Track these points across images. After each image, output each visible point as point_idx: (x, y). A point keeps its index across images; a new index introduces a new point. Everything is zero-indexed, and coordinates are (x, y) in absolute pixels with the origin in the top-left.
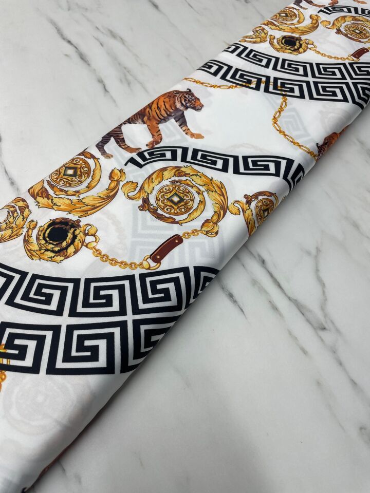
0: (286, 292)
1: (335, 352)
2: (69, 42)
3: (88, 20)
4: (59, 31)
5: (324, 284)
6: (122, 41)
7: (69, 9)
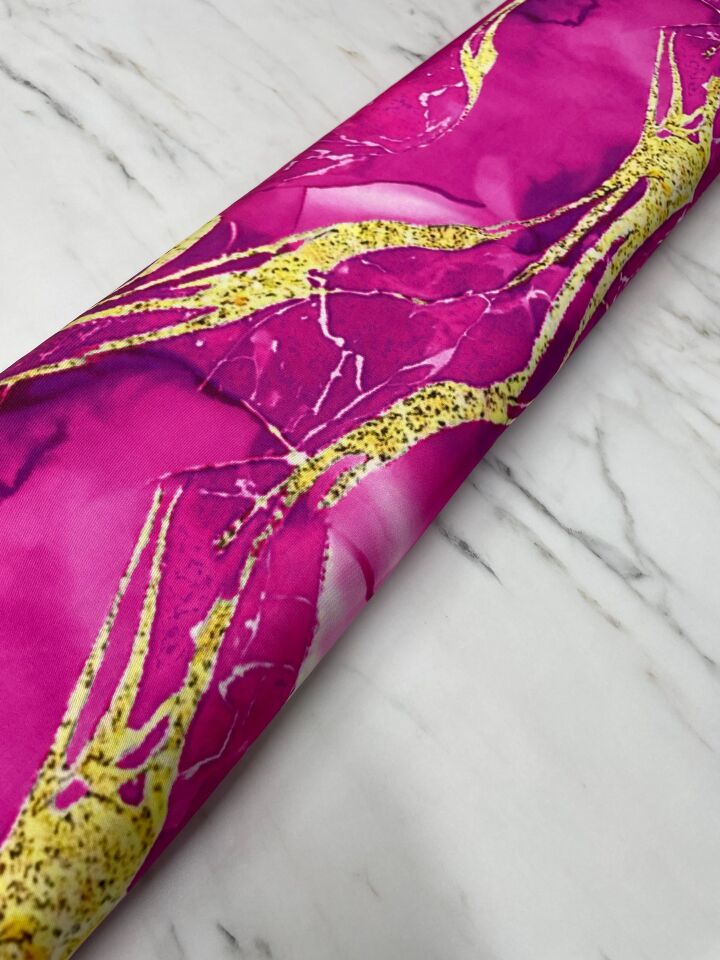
0: (559, 519)
1: (666, 614)
2: (27, 83)
3: (56, 32)
5: (622, 493)
6: (137, 68)
7: (10, 15)
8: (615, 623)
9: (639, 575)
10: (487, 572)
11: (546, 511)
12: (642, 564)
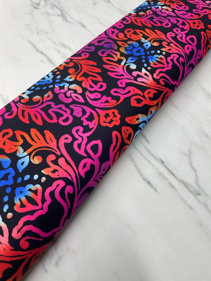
0: (177, 177)
1: (206, 206)
2: (42, 53)
3: (50, 39)
4: (35, 48)
5: (195, 170)
6: (70, 49)
7: (38, 34)
8: (191, 208)
9: (199, 194)
10: (155, 191)
11: (173, 174)
12: (200, 191)
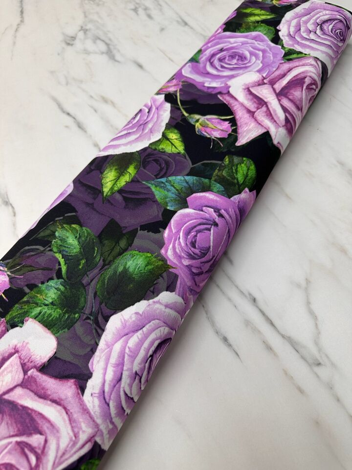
0: (279, 329)
1: (331, 388)
2: (68, 114)
3: (84, 91)
4: (60, 106)
5: (316, 316)
6: (113, 104)
7: (67, 84)
8: (301, 391)
9: (319, 364)
10: (237, 356)
11: (272, 324)
